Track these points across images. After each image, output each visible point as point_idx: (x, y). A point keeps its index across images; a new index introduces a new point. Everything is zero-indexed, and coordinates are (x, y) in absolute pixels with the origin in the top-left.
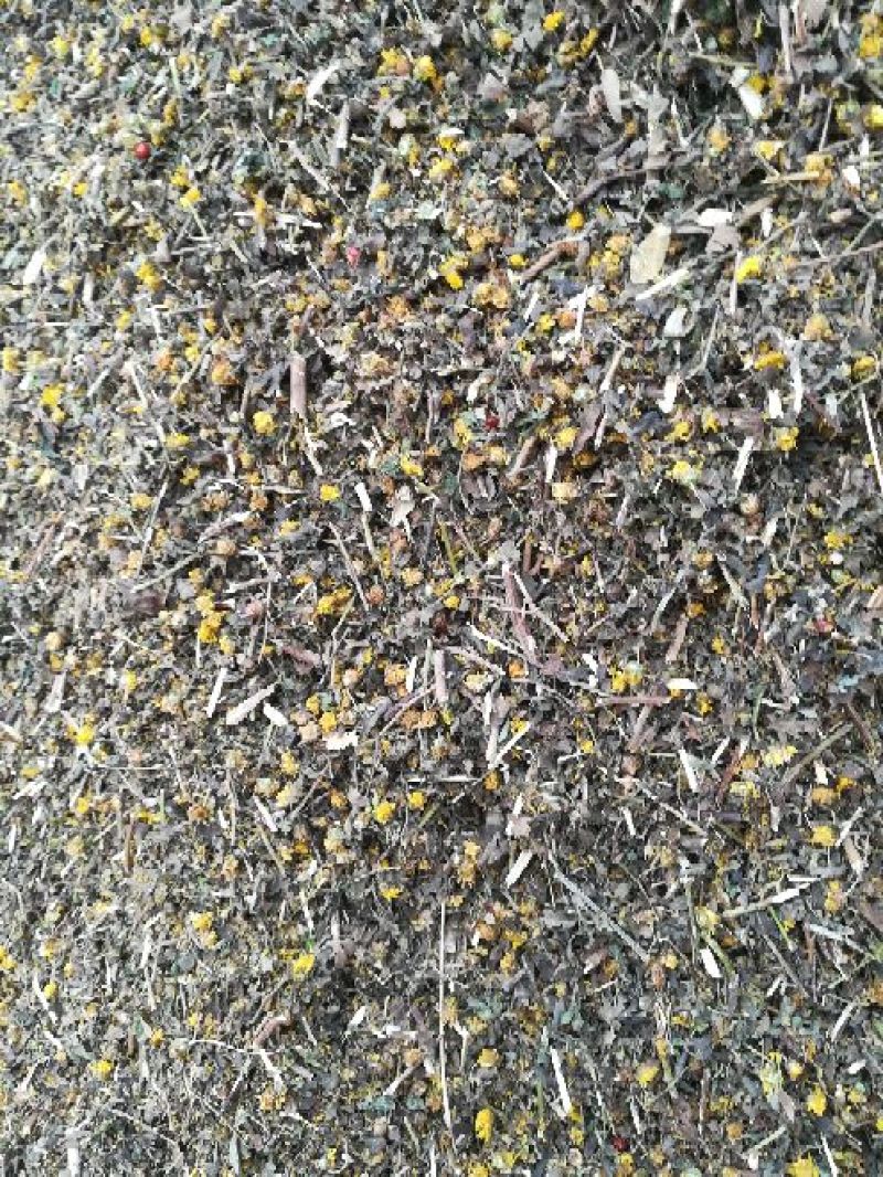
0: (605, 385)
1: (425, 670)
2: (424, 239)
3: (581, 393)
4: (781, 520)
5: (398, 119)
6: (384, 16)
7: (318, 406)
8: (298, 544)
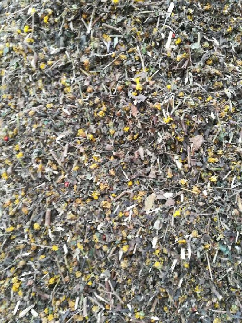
0: (137, 236)
1: (81, 303)
2: (87, 184)
3: (130, 237)
4: (184, 279)
5: (82, 150)
6: (80, 120)
7: (53, 224)
8: (45, 263)
